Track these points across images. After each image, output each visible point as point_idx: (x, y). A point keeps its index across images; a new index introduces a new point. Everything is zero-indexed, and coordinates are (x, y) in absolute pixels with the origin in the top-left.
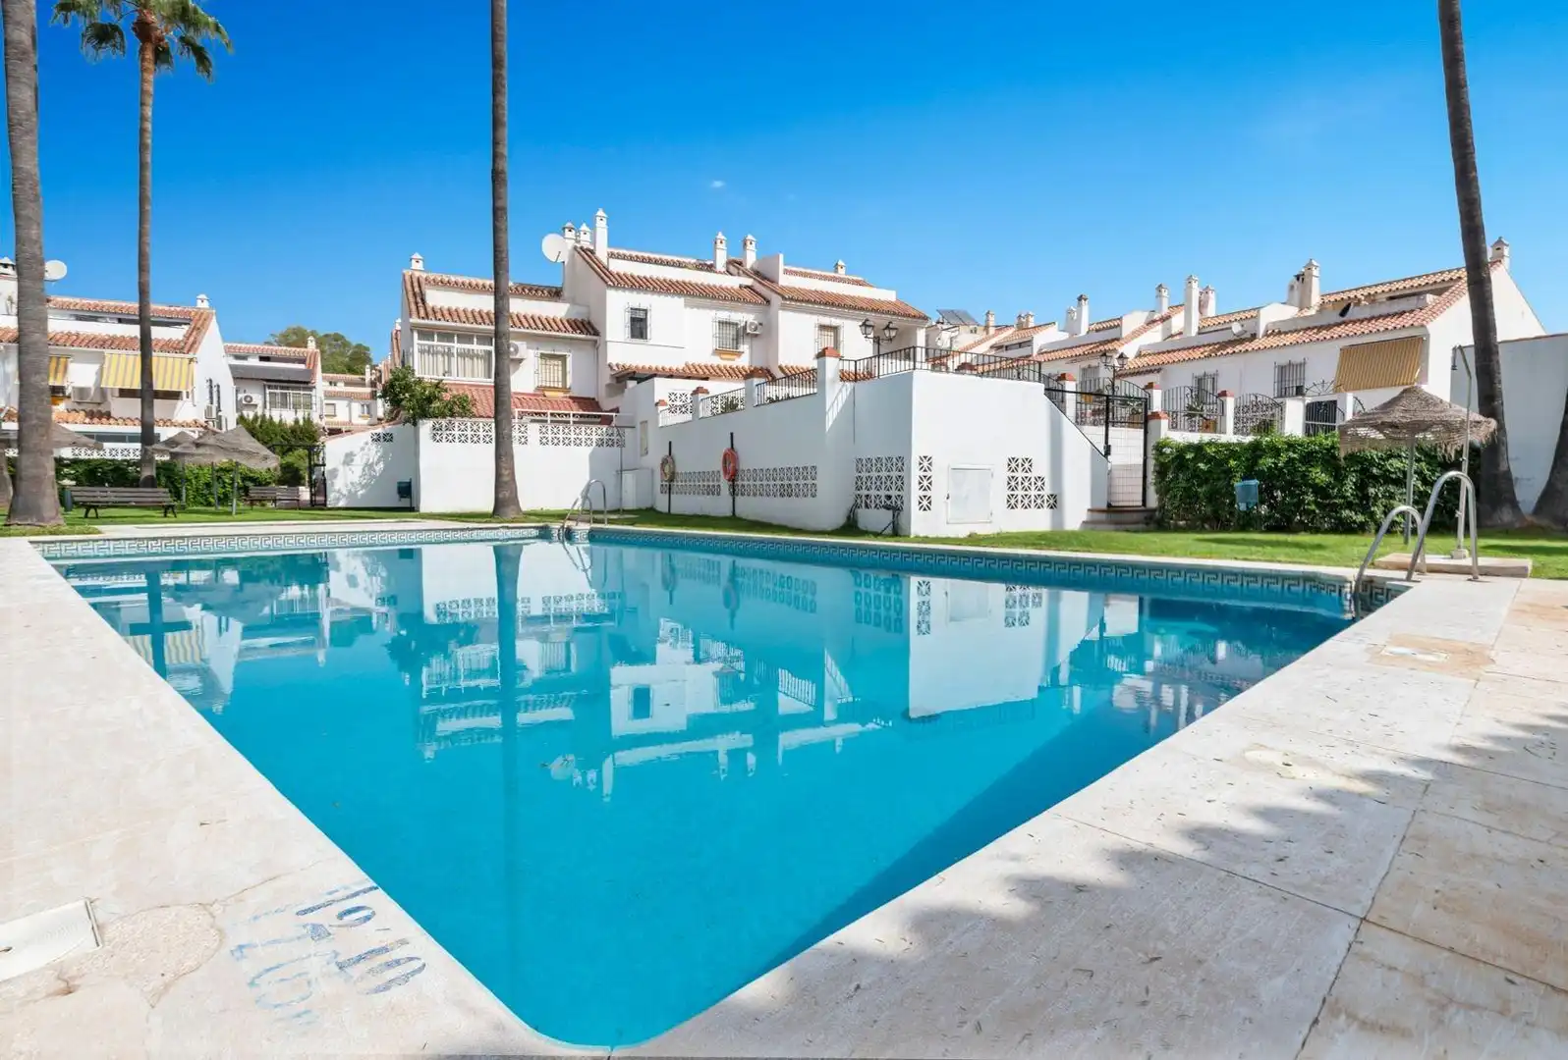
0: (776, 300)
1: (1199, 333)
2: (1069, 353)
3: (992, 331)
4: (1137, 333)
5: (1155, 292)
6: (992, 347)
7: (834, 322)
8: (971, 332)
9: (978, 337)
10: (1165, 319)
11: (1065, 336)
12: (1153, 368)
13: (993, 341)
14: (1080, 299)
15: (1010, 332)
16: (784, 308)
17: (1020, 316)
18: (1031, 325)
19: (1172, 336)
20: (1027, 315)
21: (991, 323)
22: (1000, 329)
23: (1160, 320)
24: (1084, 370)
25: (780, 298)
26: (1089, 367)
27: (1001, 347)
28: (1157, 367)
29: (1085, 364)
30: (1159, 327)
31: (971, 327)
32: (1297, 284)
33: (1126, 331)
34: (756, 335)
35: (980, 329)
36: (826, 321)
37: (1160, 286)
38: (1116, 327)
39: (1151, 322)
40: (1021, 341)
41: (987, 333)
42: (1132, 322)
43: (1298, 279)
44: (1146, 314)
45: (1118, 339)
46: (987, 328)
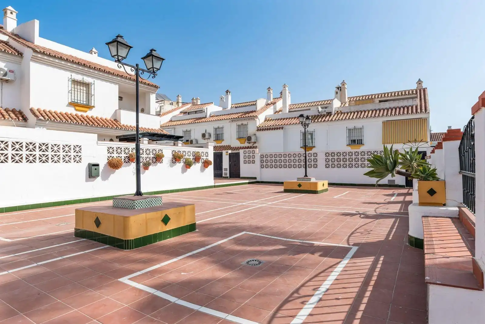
0: (28, 53)
1: (289, 112)
2: (228, 117)
3: (180, 105)
4: (263, 109)
5: (267, 91)
6: (181, 112)
7: (87, 80)
8: (170, 104)
9: (173, 107)
10: (274, 103)
11: (220, 109)
12: (278, 127)
13: (181, 110)
14: (227, 92)
15: (190, 105)
16: (35, 59)
17: (193, 99)
18: (199, 103)
19: (277, 112)
20: (197, 99)
21: (180, 101)
22: (184, 104)
23: (272, 103)
24: (239, 126)
25: (31, 51)
26: (242, 124)
27: (186, 113)
28: (281, 127)
29: (240, 123)
30: (272, 107)
31: (170, 102)
32: (339, 92)
33: (259, 108)
34: (7, 81)
35: (175, 103)
36: (79, 77)
37: (269, 88)
38: (253, 105)
39: (268, 105)
40: (196, 110)
41: (178, 106)
42: (261, 103)
43: (338, 89)
44: (265, 100)
45: (255, 111)
46: (178, 103)
